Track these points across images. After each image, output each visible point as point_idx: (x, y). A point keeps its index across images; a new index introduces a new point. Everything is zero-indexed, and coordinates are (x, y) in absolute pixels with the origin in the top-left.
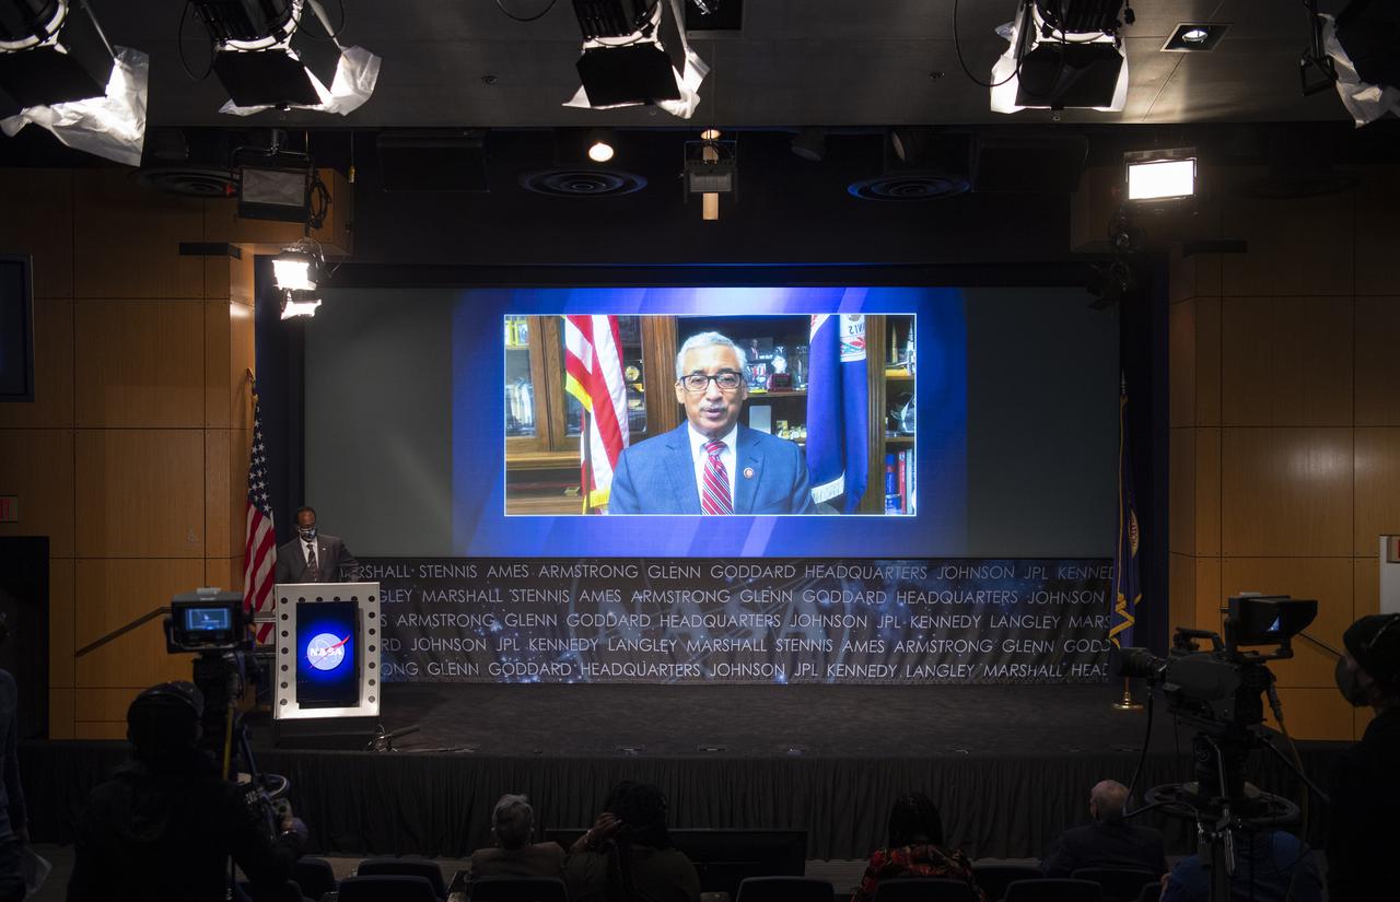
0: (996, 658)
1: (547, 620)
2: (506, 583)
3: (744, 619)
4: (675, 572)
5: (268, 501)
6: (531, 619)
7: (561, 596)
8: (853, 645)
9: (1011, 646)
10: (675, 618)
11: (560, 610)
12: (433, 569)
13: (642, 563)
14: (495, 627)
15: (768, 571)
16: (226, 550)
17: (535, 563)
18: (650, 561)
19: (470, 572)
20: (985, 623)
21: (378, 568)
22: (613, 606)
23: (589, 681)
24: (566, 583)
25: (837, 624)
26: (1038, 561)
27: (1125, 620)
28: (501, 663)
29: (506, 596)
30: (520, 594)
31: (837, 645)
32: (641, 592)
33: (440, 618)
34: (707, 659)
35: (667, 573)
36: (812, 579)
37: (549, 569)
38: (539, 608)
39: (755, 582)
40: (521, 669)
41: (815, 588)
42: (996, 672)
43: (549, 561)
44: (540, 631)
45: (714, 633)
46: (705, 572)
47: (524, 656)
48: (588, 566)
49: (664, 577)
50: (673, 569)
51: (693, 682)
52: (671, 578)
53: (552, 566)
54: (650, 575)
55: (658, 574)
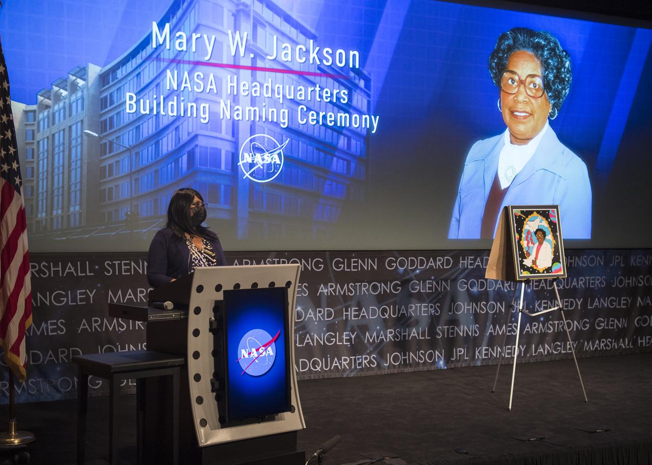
0: (591, 336)
3: (412, 309)
4: (356, 265)
8: (495, 328)
10: (355, 311)
12: (120, 265)
13: (327, 256)
15: (431, 263)
18: (333, 254)
20: (584, 305)
21: (56, 265)
22: (301, 301)
25: (483, 310)
26: (618, 250)
31: (483, 329)
32: (326, 285)
34: (381, 349)
35: (349, 267)
36: (465, 269)
37: (241, 263)
39: (422, 272)
41: (467, 277)
42: (592, 346)
43: (241, 255)
45: (388, 323)
46: (381, 263)
48: (278, 259)
49: (346, 270)
50: (354, 262)
51: (370, 373)
52: (352, 270)
53: (244, 260)
54: (334, 268)
55: (341, 267)
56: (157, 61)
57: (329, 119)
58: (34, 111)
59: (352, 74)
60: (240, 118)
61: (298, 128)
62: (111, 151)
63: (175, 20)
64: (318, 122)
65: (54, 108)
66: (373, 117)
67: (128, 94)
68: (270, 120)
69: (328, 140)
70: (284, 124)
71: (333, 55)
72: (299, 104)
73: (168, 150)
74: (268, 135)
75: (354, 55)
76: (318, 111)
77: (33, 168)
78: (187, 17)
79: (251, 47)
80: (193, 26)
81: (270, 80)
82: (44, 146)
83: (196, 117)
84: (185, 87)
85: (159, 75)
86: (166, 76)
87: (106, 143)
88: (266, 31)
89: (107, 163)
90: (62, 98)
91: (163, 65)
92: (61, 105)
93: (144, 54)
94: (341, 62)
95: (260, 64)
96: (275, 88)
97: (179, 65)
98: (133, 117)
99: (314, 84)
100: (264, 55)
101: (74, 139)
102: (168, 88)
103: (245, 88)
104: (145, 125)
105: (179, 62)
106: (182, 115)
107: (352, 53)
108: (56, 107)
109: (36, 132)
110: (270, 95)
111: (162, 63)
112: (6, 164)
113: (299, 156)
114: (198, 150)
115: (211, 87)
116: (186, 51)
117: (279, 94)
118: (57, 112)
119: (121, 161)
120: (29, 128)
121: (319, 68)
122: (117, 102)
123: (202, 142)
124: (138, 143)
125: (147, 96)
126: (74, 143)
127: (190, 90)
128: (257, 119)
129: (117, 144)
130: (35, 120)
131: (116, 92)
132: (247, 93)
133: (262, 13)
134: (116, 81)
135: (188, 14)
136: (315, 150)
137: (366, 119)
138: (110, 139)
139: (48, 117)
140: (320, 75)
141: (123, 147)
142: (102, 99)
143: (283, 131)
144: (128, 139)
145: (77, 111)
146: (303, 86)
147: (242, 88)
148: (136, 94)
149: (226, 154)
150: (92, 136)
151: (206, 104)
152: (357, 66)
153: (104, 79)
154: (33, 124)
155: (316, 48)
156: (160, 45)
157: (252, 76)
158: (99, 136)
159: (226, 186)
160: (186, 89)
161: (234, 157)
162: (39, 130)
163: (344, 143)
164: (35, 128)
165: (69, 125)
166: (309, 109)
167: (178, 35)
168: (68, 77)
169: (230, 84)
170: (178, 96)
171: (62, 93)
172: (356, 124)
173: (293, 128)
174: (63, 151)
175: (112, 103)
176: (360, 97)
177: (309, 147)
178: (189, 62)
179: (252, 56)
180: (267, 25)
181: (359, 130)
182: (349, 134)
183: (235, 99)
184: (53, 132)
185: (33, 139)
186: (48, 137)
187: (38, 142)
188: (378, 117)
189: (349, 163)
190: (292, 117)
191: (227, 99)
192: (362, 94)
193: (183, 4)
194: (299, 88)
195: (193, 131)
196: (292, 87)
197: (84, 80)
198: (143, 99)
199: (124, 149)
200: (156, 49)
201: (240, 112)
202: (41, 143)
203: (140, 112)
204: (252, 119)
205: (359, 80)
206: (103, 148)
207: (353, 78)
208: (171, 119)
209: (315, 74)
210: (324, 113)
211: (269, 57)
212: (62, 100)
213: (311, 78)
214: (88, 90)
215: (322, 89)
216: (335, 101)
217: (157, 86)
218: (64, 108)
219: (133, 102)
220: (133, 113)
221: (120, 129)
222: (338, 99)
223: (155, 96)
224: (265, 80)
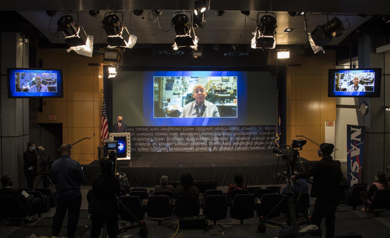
0: (253, 146)
1: (162, 139)
2: (154, 132)
3: (203, 139)
4: (189, 129)
5: (106, 116)
6: (159, 139)
7: (165, 134)
8: (225, 143)
9: (256, 143)
10: (189, 138)
11: (165, 137)
12: (139, 129)
14: (152, 141)
15: (208, 129)
16: (98, 126)
17: (160, 127)
18: (183, 127)
19: (147, 129)
20: (251, 139)
22: (176, 136)
23: (171, 151)
24: (166, 131)
25: (221, 139)
26: (261, 126)
27: (278, 138)
28: (153, 148)
29: (154, 134)
30: (157, 134)
31: (221, 143)
32: (182, 133)
33: (140, 139)
34: (195, 147)
35: (187, 129)
36: (216, 130)
37: (163, 129)
38: (161, 137)
39: (205, 131)
40: (157, 149)
41: (217, 132)
42: (253, 148)
43: (163, 127)
44: (161, 141)
45: (197, 141)
46: (195, 129)
47: (158, 146)
48: (171, 128)
51: (192, 151)
54: (184, 130)
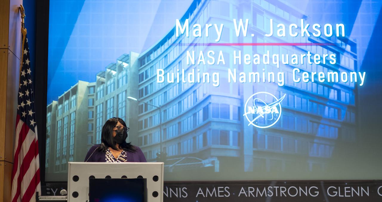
4: (349, 192)
5: (34, 117)
13: (322, 185)
17: (235, 186)
18: (328, 183)
19: (182, 193)
35: (342, 193)
37: (246, 190)
43: (246, 184)
46: (373, 191)
48: (278, 187)
49: (340, 196)
50: (347, 190)
52: (346, 196)
53: (249, 188)
54: (328, 194)
55: (335, 193)
56: (179, 45)
57: (320, 77)
58: (94, 87)
59: (339, 42)
60: (244, 81)
61: (293, 85)
62: (146, 110)
63: (192, 17)
64: (310, 80)
65: (107, 83)
66: (360, 73)
67: (158, 70)
68: (269, 81)
69: (320, 93)
70: (281, 83)
71: (321, 28)
72: (293, 67)
73: (188, 107)
74: (267, 92)
75: (340, 28)
76: (310, 71)
77: (93, 124)
78: (202, 13)
79: (252, 29)
80: (206, 19)
81: (268, 52)
82: (100, 109)
83: (209, 83)
84: (200, 62)
85: (181, 55)
86: (186, 56)
87: (142, 105)
88: (263, 16)
89: (143, 119)
90: (112, 76)
91: (184, 48)
92: (112, 81)
93: (170, 42)
94: (328, 33)
95: (259, 41)
96: (272, 57)
97: (196, 47)
98: (162, 85)
99: (306, 52)
100: (262, 34)
101: (120, 103)
102: (188, 63)
103: (248, 59)
104: (171, 90)
105: (196, 45)
106: (199, 82)
107: (338, 26)
108: (109, 83)
109: (95, 100)
110: (268, 63)
111: (183, 47)
112: (24, 112)
113: (294, 107)
114: (211, 107)
115: (221, 60)
116: (201, 37)
117: (276, 61)
118: (109, 85)
119: (153, 117)
120: (90, 98)
121: (309, 39)
122: (151, 76)
123: (213, 100)
124: (166, 103)
125: (172, 71)
126: (120, 106)
127: (204, 63)
128: (259, 81)
129: (150, 105)
130: (94, 92)
131: (149, 69)
132: (249, 62)
133: (260, 4)
134: (150, 62)
135: (202, 11)
136: (309, 102)
137: (353, 75)
138: (146, 101)
139: (103, 89)
140: (311, 45)
141: (155, 106)
142: (140, 75)
143: (280, 89)
144: (158, 101)
145: (123, 85)
146: (296, 53)
147: (245, 59)
148: (164, 70)
149: (234, 109)
150: (133, 100)
151: (217, 72)
152: (343, 35)
153: (141, 61)
154: (94, 95)
155: (306, 25)
156: (182, 35)
157: (253, 50)
158: (137, 100)
159: (234, 132)
160: (201, 63)
161: (240, 110)
162: (97, 99)
163: (334, 95)
164: (94, 97)
165: (117, 94)
166: (302, 71)
167: (195, 26)
168: (117, 62)
169: (235, 57)
170: (195, 69)
171: (112, 73)
172: (344, 79)
173: (290, 86)
174: (113, 112)
175: (147, 77)
176: (347, 59)
177: (303, 99)
178: (203, 45)
179: (253, 35)
180: (264, 12)
181: (347, 84)
182: (338, 87)
183: (240, 68)
184: (106, 99)
185: (93, 105)
186: (103, 103)
187: (96, 107)
188: (364, 73)
189: (339, 110)
190: (287, 78)
191: (234, 68)
192: (349, 56)
193: (199, 4)
194: (293, 56)
195: (207, 93)
196: (287, 55)
197: (128, 63)
198: (169, 72)
199: (156, 108)
200: (179, 37)
201: (244, 77)
202: (98, 107)
203: (167, 82)
204: (254, 81)
205: (346, 45)
206: (141, 108)
207: (340, 44)
208: (190, 86)
209: (306, 44)
210: (315, 73)
211: (266, 35)
212: (113, 77)
213: (303, 47)
214: (130, 69)
215: (313, 55)
216: (324, 63)
217: (179, 63)
218: (114, 83)
219: (162, 75)
220: (162, 83)
221: (152, 95)
222: (327, 61)
223: (178, 70)
224: (264, 52)
